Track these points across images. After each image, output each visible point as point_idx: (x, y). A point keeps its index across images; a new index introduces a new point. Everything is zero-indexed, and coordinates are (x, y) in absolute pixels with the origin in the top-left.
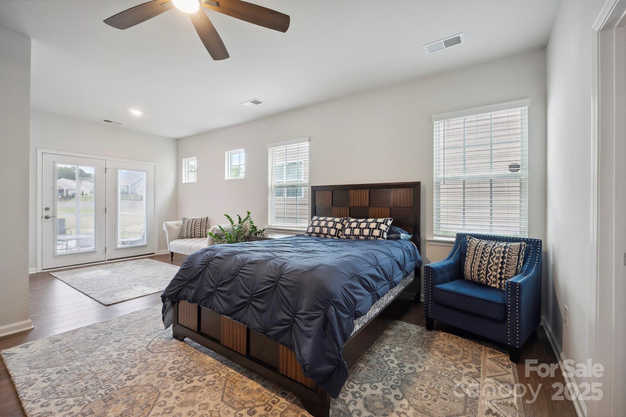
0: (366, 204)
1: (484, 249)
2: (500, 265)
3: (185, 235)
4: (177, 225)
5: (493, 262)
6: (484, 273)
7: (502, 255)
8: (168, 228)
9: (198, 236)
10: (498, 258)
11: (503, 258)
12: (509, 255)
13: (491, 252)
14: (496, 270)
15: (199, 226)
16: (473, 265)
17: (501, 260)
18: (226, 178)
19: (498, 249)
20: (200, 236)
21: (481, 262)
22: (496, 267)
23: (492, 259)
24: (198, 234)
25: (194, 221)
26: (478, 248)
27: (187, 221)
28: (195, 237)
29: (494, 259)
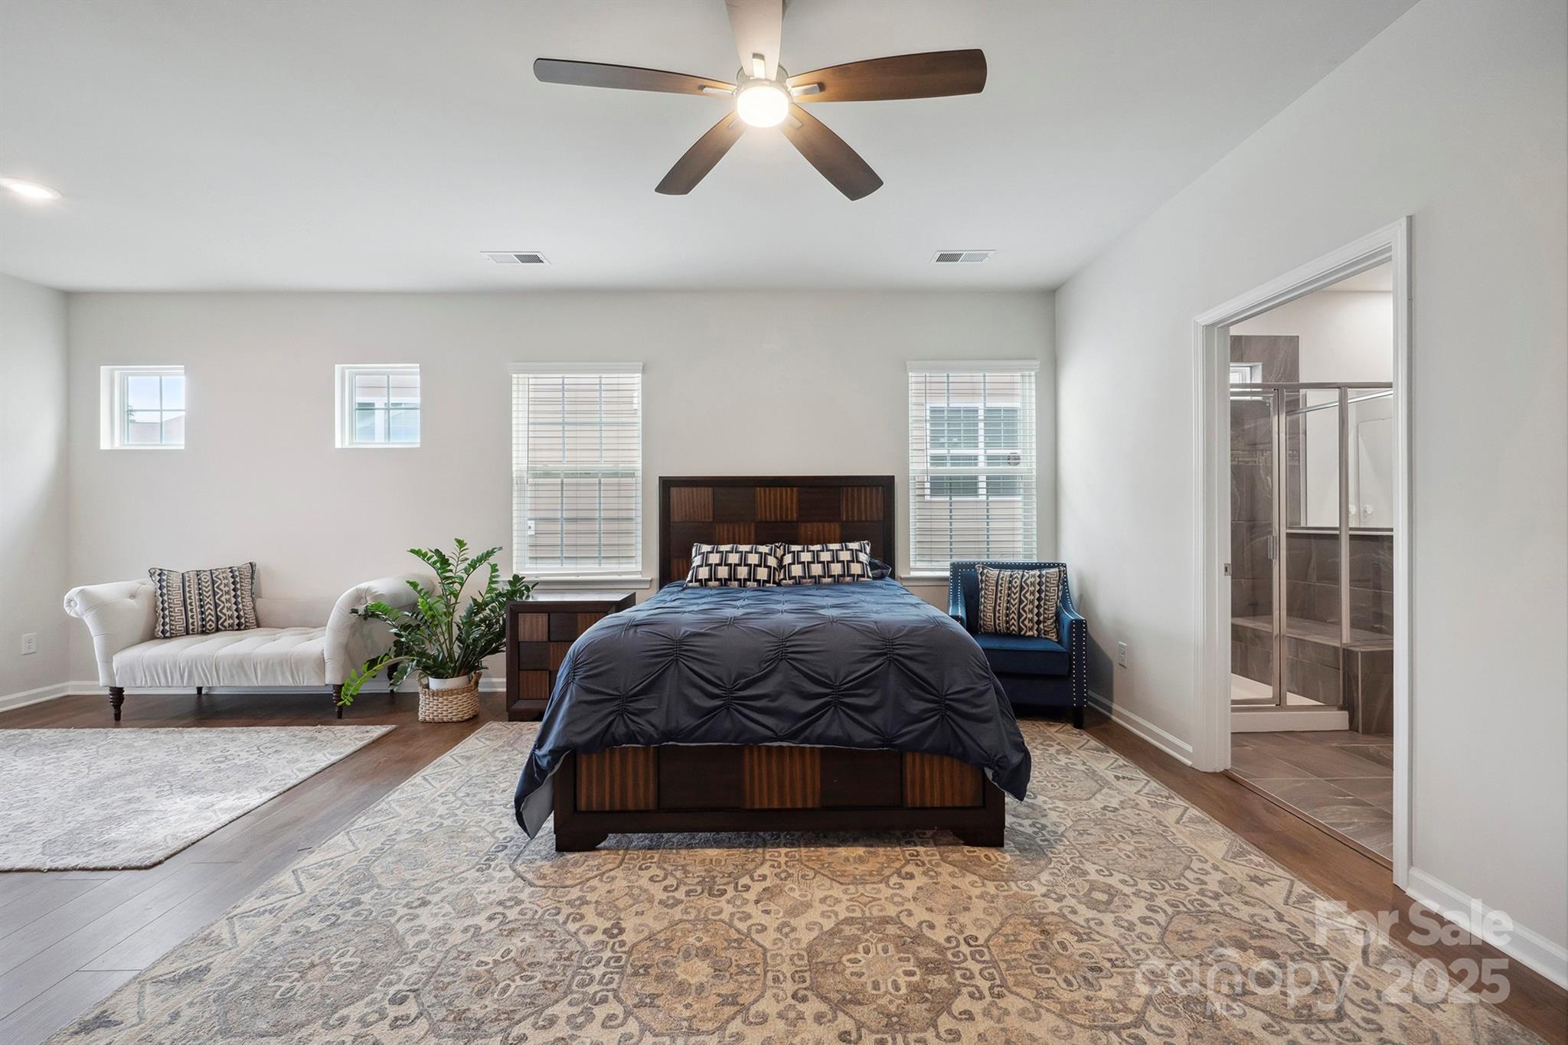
0: (792, 516)
1: (1010, 582)
2: (1036, 603)
3: (180, 625)
4: (133, 596)
5: (1027, 599)
6: (1016, 617)
7: (1038, 588)
8: (97, 605)
9: (231, 626)
10: (1032, 593)
11: (1040, 591)
12: (1047, 586)
13: (1022, 587)
14: (1031, 611)
15: (228, 593)
16: (998, 608)
17: (1037, 595)
18: (338, 445)
19: (1030, 580)
20: (239, 625)
21: (1008, 602)
22: (1031, 606)
23: (1024, 595)
24: (231, 617)
25: (206, 578)
26: (1000, 582)
27: (176, 581)
28: (218, 630)
29: (1028, 595)
